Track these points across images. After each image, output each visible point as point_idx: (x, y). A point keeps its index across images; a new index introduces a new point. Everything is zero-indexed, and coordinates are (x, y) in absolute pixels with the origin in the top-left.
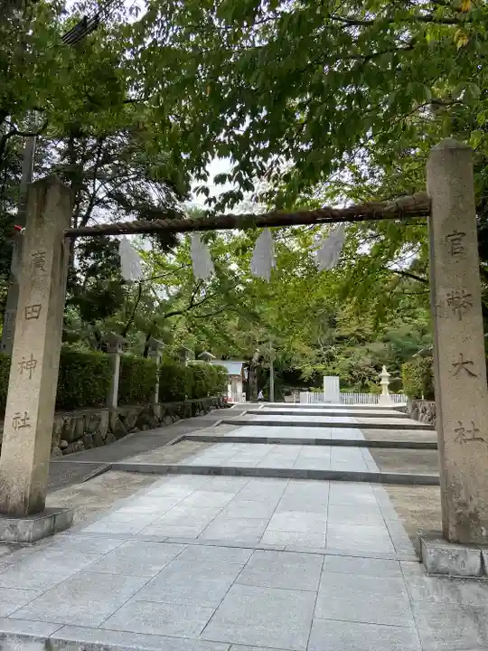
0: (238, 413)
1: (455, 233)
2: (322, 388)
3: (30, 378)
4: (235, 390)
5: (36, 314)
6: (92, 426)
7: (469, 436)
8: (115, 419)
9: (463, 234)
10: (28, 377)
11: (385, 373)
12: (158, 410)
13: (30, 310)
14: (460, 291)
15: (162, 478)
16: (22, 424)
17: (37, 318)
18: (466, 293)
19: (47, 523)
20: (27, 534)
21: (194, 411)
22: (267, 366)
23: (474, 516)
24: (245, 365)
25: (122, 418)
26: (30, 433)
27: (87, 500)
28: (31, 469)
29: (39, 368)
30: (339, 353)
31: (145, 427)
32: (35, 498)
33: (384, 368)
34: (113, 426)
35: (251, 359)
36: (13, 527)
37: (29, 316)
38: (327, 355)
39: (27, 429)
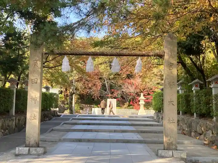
3: (35, 103)
7: (171, 122)
10: (34, 103)
13: (33, 80)
14: (171, 81)
16: (33, 118)
17: (36, 83)
18: (173, 81)
20: (41, 152)
23: (171, 143)
28: (37, 132)
29: (38, 99)
36: (36, 150)
39: (35, 120)
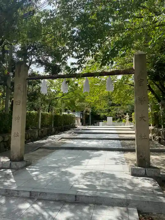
0: (79, 130)
1: (141, 80)
2: (107, 121)
3: (18, 122)
4: (78, 122)
5: (19, 103)
6: (33, 135)
7: (143, 138)
8: (40, 132)
9: (143, 80)
11: (127, 116)
12: (53, 129)
13: (17, 102)
14: (142, 97)
15: (56, 151)
16: (16, 135)
17: (19, 105)
18: (144, 97)
19: (25, 163)
21: (65, 129)
22: (88, 114)
23: (144, 159)
24: (81, 114)
25: (42, 132)
26: (19, 138)
27: (35, 157)
28: (20, 148)
29: (20, 119)
30: (113, 109)
32: (21, 156)
33: (127, 114)
34: (40, 135)
35: (83, 111)
36: (16, 164)
37: (17, 104)
38: (108, 110)
39: (18, 137)
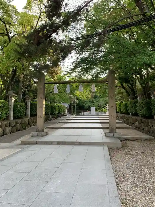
1: (112, 86)
3: (41, 109)
7: (113, 117)
11: (107, 106)
17: (41, 99)
18: (113, 95)
21: (58, 117)
31: (48, 120)
